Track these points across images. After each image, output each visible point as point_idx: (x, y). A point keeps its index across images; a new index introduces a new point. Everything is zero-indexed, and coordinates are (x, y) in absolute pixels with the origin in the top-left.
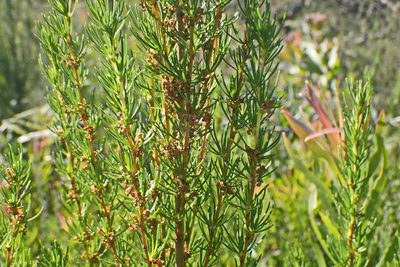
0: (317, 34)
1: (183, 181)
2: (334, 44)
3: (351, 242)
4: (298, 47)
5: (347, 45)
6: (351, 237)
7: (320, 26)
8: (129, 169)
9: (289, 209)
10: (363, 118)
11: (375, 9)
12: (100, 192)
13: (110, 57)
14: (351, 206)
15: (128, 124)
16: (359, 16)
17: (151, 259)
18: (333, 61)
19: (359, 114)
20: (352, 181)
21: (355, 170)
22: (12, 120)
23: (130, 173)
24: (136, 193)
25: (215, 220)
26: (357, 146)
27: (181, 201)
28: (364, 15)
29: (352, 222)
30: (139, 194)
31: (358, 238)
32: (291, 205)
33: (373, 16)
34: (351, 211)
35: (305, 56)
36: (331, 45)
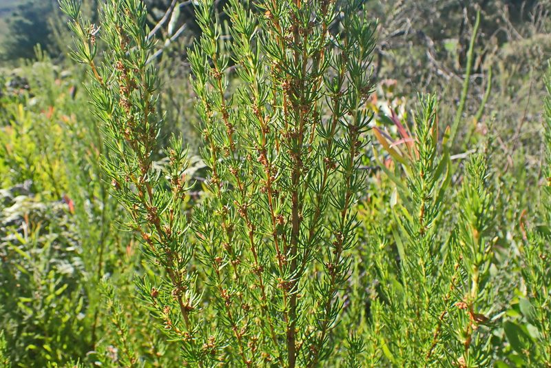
0: (390, 95)
1: (298, 158)
2: (402, 102)
3: (421, 220)
4: (375, 105)
5: (412, 106)
6: (422, 216)
7: (392, 88)
8: (260, 142)
9: (369, 227)
10: (431, 122)
11: (433, 78)
12: (237, 173)
13: (247, 54)
14: (422, 192)
15: (260, 106)
16: (421, 84)
17: (275, 215)
18: (402, 115)
19: (428, 120)
20: (423, 172)
21: (424, 164)
22: (160, 162)
23: (260, 145)
24: (265, 161)
25: (322, 189)
26: (426, 144)
27: (296, 176)
28: (424, 83)
29: (422, 205)
30: (267, 161)
31: (427, 217)
32: (370, 224)
33: (432, 83)
34: (422, 196)
35: (381, 112)
36: (400, 102)
